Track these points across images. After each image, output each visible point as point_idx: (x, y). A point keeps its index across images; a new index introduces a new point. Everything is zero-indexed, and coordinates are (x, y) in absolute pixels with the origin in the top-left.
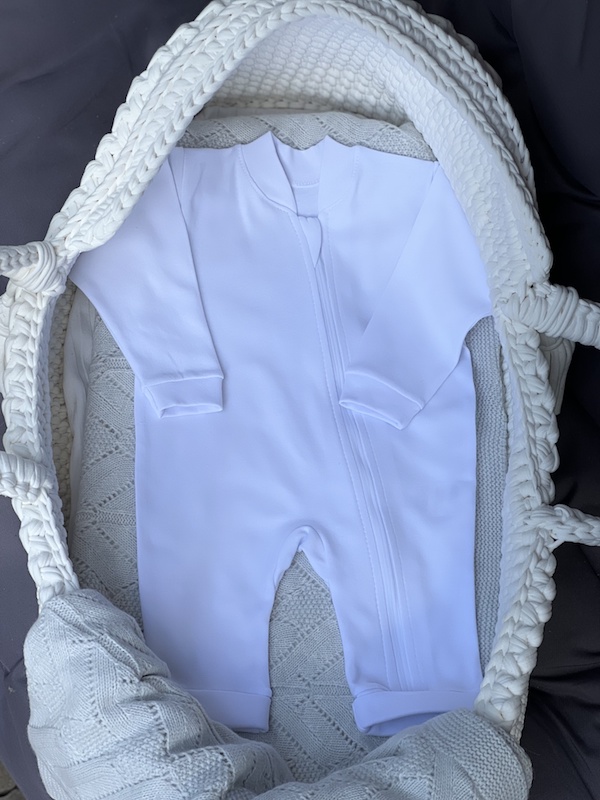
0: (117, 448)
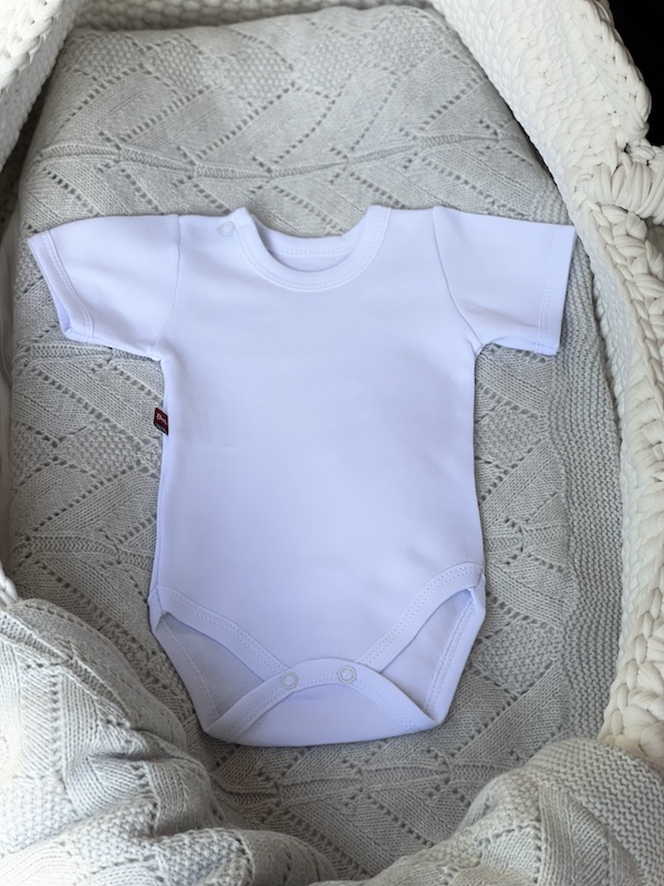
0: (55, 459)
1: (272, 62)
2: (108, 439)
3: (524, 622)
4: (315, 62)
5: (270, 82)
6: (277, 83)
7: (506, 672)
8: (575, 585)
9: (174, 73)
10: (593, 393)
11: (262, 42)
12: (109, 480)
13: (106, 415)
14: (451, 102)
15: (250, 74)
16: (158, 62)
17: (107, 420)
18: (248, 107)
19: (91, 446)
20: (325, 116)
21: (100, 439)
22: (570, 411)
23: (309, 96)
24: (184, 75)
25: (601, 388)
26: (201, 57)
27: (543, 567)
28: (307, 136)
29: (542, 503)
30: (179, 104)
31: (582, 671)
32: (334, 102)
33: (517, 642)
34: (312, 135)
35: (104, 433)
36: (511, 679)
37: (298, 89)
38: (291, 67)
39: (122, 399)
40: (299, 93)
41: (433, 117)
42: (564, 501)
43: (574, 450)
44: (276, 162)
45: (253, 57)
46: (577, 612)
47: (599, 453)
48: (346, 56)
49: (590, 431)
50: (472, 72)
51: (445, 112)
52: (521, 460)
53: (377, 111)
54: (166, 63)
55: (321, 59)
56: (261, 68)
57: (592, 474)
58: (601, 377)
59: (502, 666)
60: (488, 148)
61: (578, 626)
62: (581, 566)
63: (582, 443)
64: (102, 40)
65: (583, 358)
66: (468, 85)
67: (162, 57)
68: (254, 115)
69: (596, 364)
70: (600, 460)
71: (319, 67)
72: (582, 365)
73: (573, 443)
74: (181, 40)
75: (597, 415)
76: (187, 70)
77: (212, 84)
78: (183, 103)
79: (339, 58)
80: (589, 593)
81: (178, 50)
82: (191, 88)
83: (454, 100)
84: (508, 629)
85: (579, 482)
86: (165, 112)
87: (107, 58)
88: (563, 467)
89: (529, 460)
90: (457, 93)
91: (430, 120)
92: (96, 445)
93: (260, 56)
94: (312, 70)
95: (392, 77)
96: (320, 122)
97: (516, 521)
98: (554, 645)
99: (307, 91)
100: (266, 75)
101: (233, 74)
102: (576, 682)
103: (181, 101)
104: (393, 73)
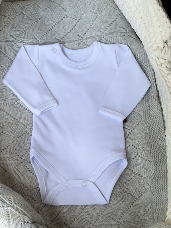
0: (2, 132)
1: (60, 9)
2: (18, 125)
3: (139, 176)
4: (73, 9)
5: (59, 15)
6: (61, 15)
7: (134, 191)
8: (153, 165)
9: (32, 14)
10: (156, 107)
11: (57, 3)
12: (18, 138)
13: (16, 118)
14: (113, 22)
15: (54, 13)
16: (27, 11)
17: (17, 120)
18: (53, 23)
19: (13, 128)
20: (76, 25)
21: (15, 125)
22: (149, 112)
23: (71, 19)
24: (35, 14)
25: (158, 106)
26: (39, 8)
27: (144, 160)
28: (71, 31)
29: (142, 140)
30: (34, 23)
31: (156, 191)
32: (78, 21)
33: (137, 182)
34: (72, 31)
35: (16, 124)
36: (136, 193)
37: (68, 17)
38: (65, 10)
39: (21, 113)
40: (68, 18)
41: (108, 27)
42: (148, 139)
43: (151, 124)
44: (62, 39)
45: (55, 8)
46: (154, 174)
47: (158, 125)
48: (82, 8)
49: (155, 118)
50: (119, 12)
51: (112, 25)
52: (136, 127)
53: (91, 24)
54: (29, 11)
55: (75, 8)
56: (57, 11)
57: (156, 131)
58: (158, 102)
59: (133, 189)
60: (124, 35)
61: (155, 178)
62: (155, 159)
63: (153, 122)
64: (10, 6)
65: (153, 97)
66: (118, 16)
67: (28, 9)
68: (55, 25)
69: (156, 99)
70: (158, 127)
71: (74, 11)
72: (152, 99)
73: (150, 122)
74: (33, 3)
75: (157, 114)
76: (35, 13)
77: (43, 16)
78: (35, 23)
79: (80, 8)
80: (157, 167)
81: (33, 7)
82: (37, 18)
83: (114, 21)
84: (134, 178)
85: (152, 133)
86: (30, 26)
87: (12, 11)
88: (148, 129)
89: (138, 127)
90: (115, 19)
91: (107, 27)
92: (14, 127)
93: (57, 7)
94: (72, 12)
95: (96, 15)
96: (74, 27)
97: (135, 146)
98: (148, 184)
99: (70, 18)
100: (58, 13)
101: (49, 13)
102: (154, 194)
103: (34, 22)
104: (96, 13)
